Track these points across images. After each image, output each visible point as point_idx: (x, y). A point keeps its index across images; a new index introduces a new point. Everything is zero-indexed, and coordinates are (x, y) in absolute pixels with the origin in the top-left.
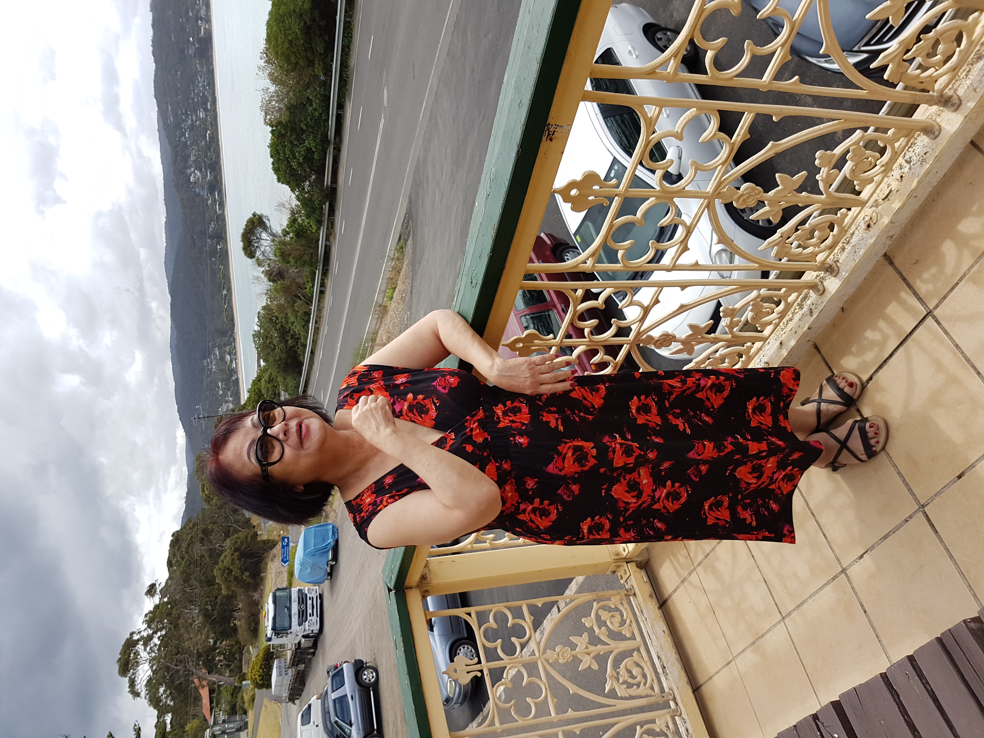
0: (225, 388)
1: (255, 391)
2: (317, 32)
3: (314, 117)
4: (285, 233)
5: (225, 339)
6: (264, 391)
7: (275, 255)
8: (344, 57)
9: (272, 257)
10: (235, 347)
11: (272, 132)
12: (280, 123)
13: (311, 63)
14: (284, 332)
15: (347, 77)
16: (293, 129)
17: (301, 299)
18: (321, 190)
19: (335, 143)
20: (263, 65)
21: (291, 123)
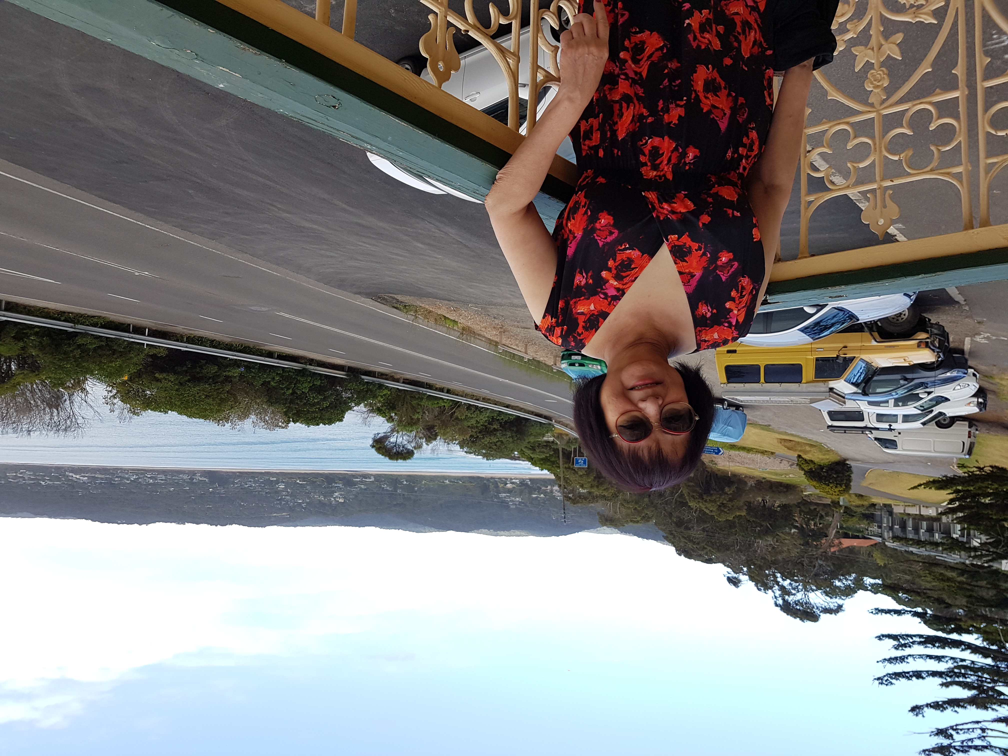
0: (538, 492)
1: (541, 464)
2: (198, 370)
3: (280, 381)
4: (390, 419)
5: (492, 486)
6: (543, 456)
7: (411, 431)
8: (222, 346)
9: (414, 433)
10: (499, 478)
11: (295, 422)
12: (286, 414)
13: (228, 379)
14: (486, 431)
15: (242, 346)
16: (292, 402)
17: (455, 412)
18: (350, 381)
19: (305, 363)
20: (230, 424)
21: (286, 404)
